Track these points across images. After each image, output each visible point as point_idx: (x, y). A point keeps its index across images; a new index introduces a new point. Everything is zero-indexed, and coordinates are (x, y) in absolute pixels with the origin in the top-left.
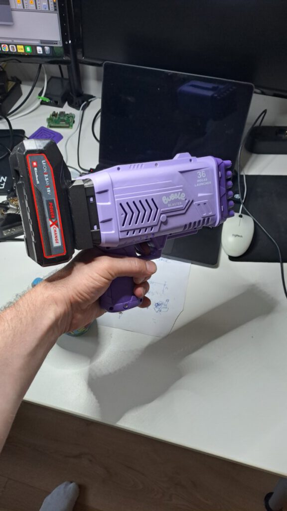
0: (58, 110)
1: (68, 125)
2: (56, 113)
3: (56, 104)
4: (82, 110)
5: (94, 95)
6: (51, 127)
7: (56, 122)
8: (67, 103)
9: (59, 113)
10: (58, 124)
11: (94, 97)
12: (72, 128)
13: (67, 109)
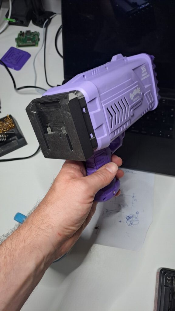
0: (24, 29)
1: (34, 44)
2: (23, 32)
3: (22, 24)
4: (45, 27)
5: (54, 12)
6: (19, 46)
7: (23, 41)
8: (31, 22)
9: (25, 32)
10: (26, 42)
11: (55, 13)
12: (37, 46)
13: (32, 28)
